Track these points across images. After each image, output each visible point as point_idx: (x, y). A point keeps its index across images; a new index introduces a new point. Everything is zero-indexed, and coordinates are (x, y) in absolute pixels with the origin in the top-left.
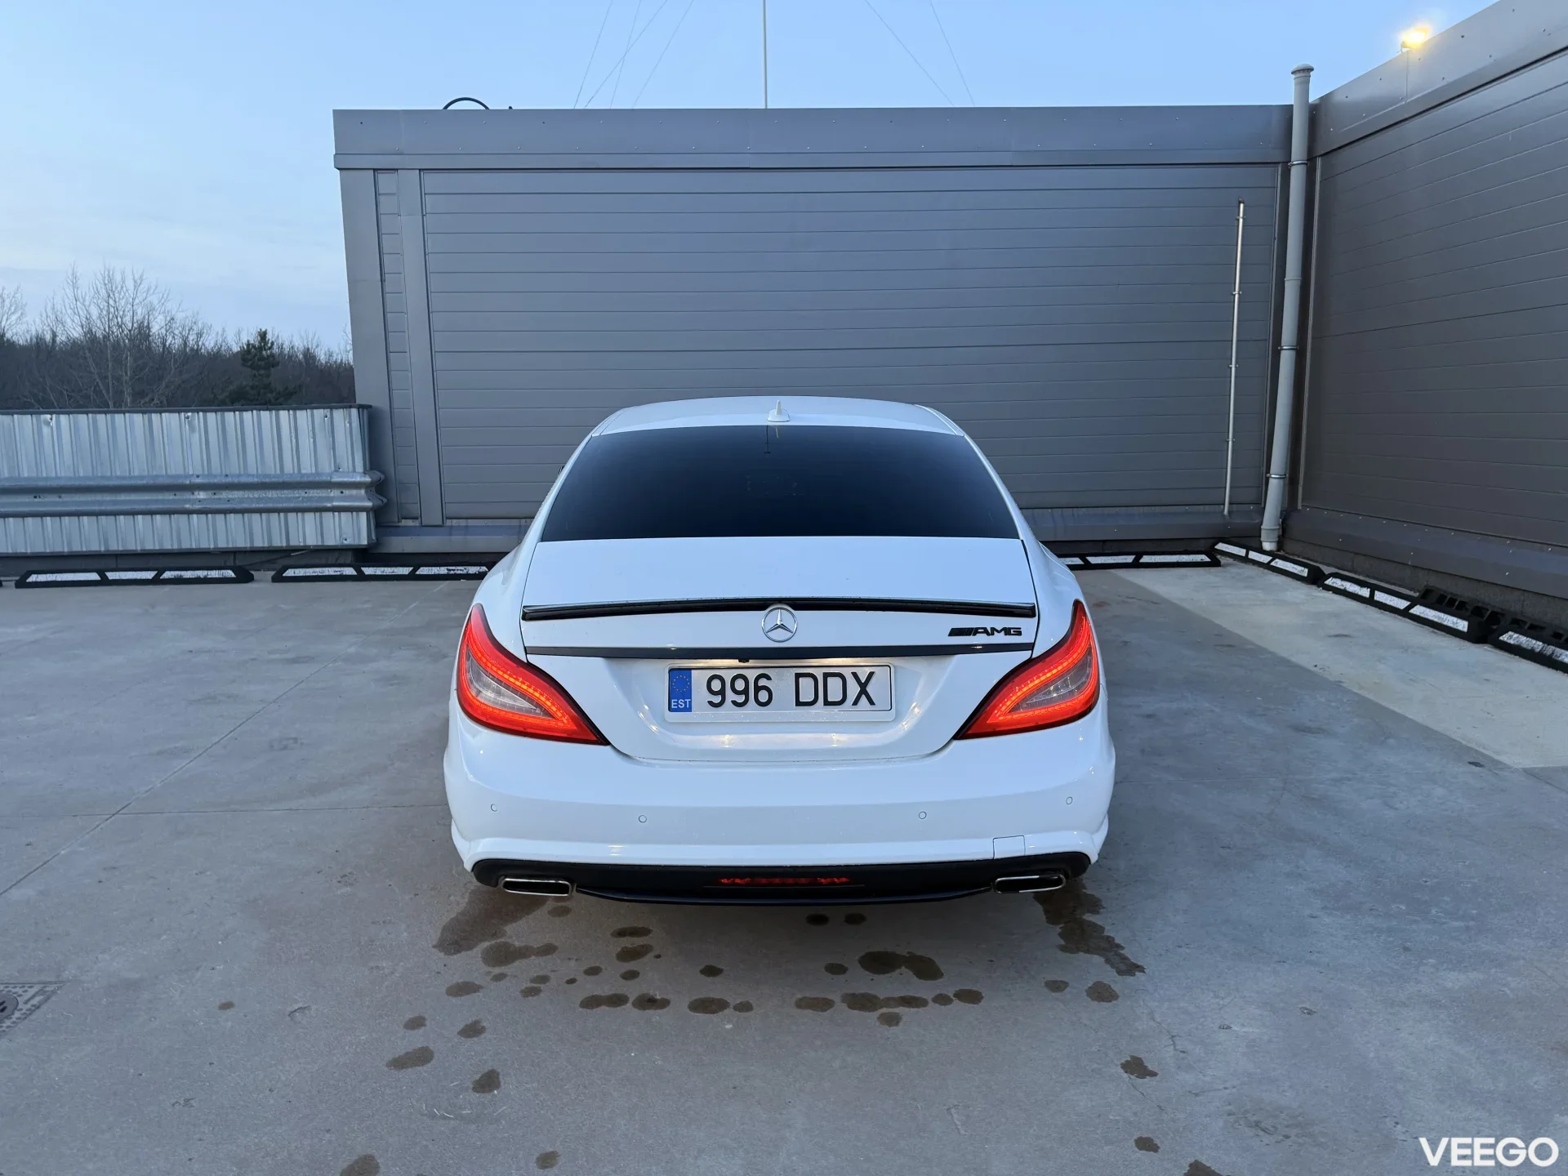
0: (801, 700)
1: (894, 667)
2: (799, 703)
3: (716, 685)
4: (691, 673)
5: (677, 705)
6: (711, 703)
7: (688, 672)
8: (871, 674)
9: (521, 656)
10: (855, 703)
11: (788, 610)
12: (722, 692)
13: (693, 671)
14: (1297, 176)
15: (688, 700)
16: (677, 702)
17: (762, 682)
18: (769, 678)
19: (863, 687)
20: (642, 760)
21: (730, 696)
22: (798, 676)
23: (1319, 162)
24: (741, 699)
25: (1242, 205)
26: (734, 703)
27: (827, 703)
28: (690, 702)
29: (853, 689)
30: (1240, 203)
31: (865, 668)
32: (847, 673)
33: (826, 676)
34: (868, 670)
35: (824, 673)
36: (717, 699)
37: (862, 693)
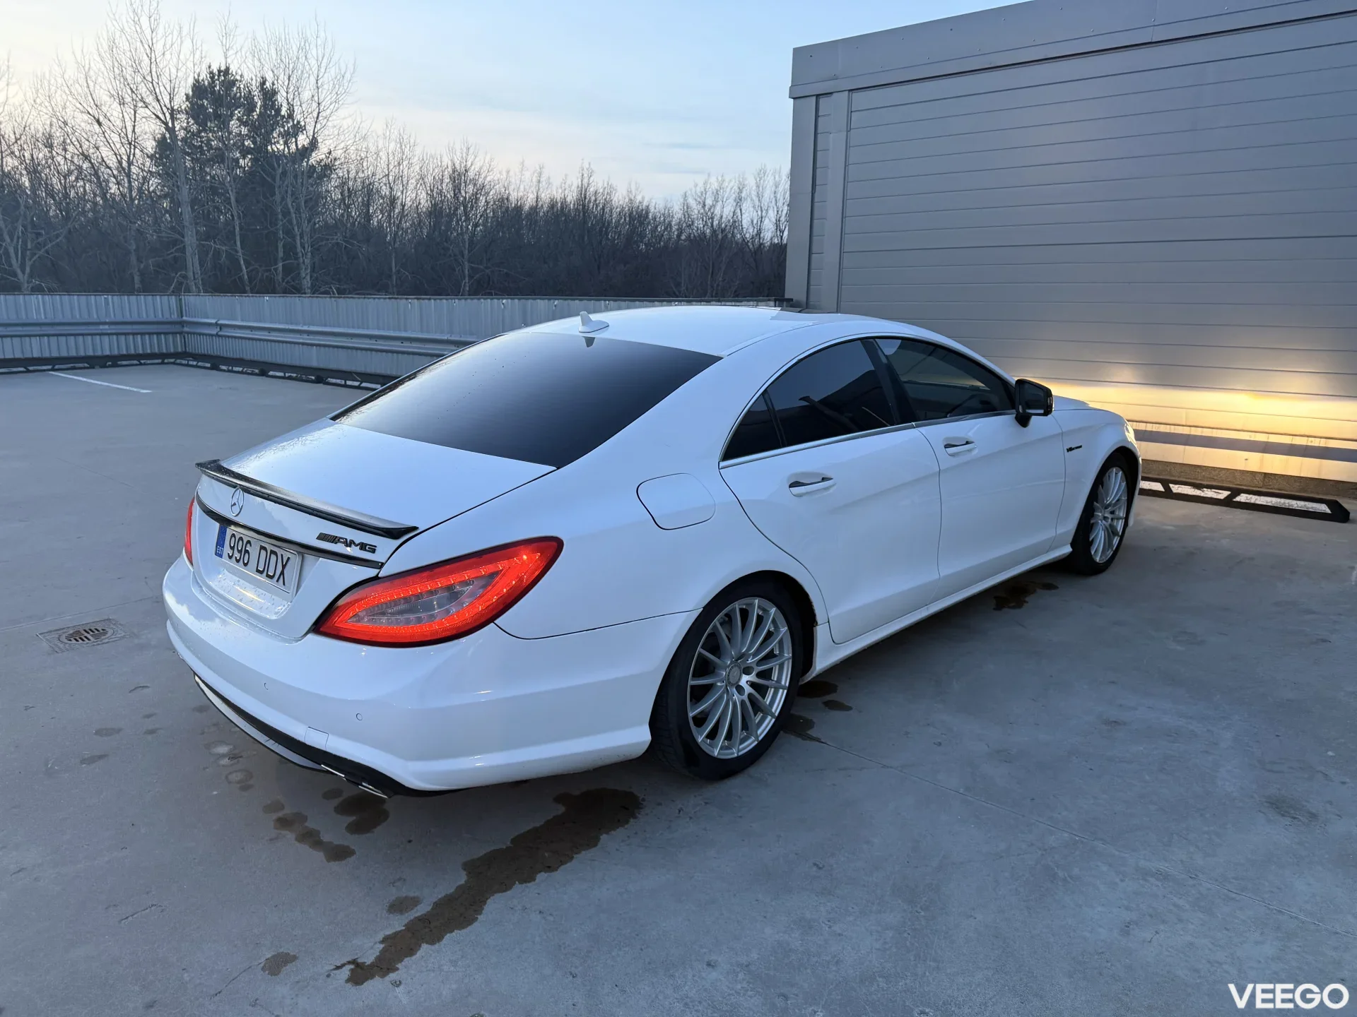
2: (257, 570)
3: (232, 542)
5: (218, 551)
6: (228, 555)
8: (288, 559)
10: (277, 581)
11: (242, 492)
17: (248, 547)
18: (250, 544)
21: (236, 552)
22: (261, 548)
26: (236, 558)
27: (268, 575)
28: (223, 551)
32: (279, 554)
34: (288, 555)
35: (271, 550)
37: (282, 573)
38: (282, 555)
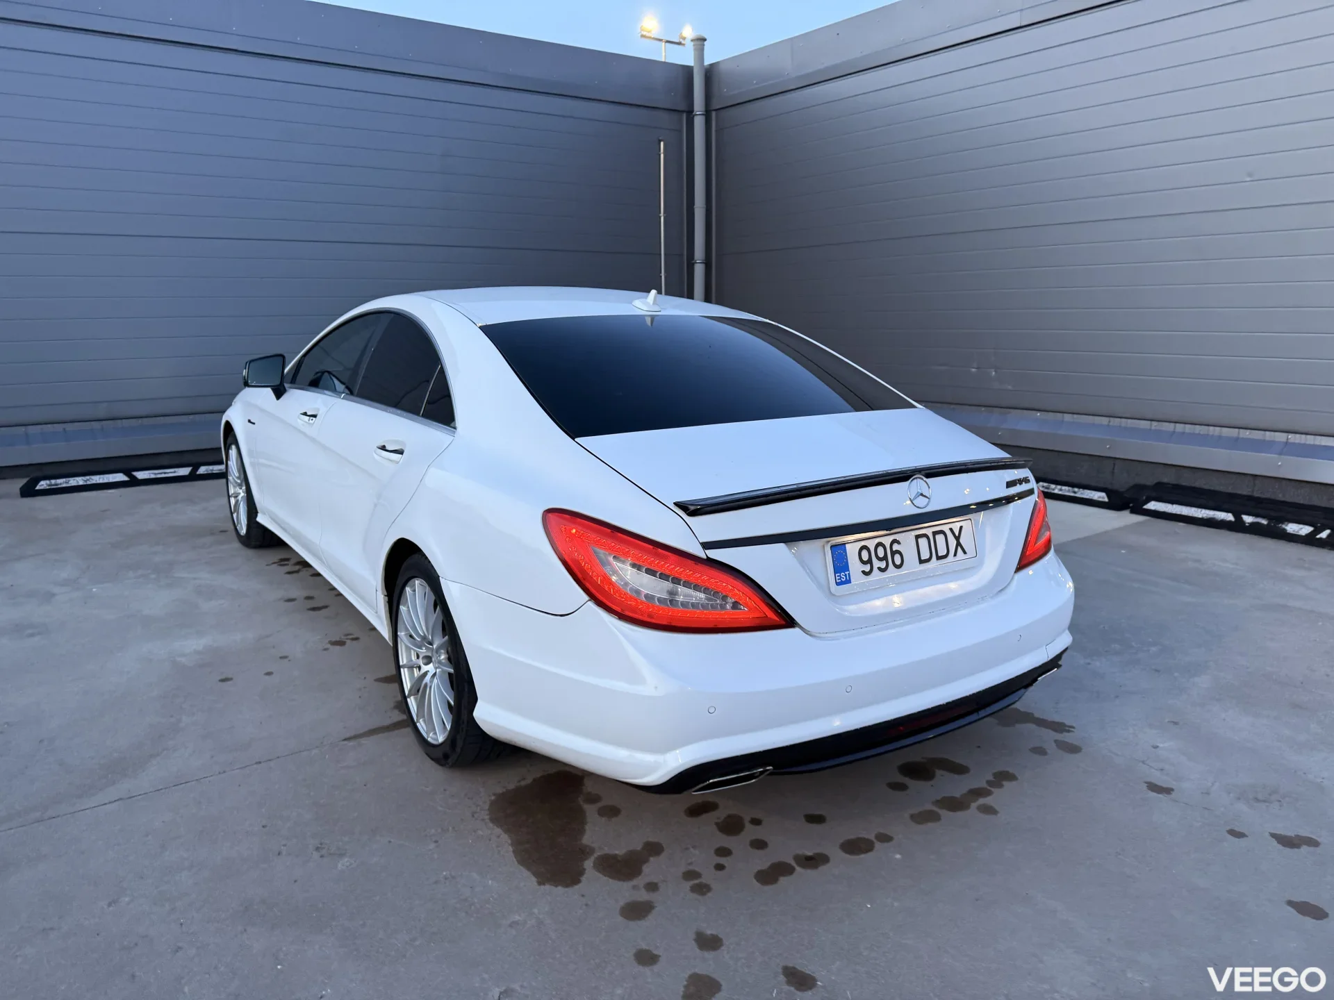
0: (922, 559)
1: (974, 520)
2: (921, 562)
3: (865, 556)
4: (845, 547)
5: (840, 579)
6: (864, 572)
7: (843, 547)
8: (961, 527)
9: (700, 553)
10: (955, 555)
11: (922, 479)
12: (870, 561)
13: (847, 545)
14: (699, 122)
15: (847, 573)
16: (840, 576)
17: (896, 547)
18: (898, 543)
19: (957, 538)
20: (822, 635)
21: (876, 564)
22: (917, 537)
23: (714, 114)
24: (883, 565)
25: (662, 143)
26: (879, 569)
27: (939, 558)
28: (849, 574)
29: (952, 542)
30: (660, 141)
31: (956, 523)
32: (946, 528)
33: (935, 533)
34: (958, 525)
35: (933, 532)
36: (867, 568)
37: (959, 544)
38: (951, 529)
